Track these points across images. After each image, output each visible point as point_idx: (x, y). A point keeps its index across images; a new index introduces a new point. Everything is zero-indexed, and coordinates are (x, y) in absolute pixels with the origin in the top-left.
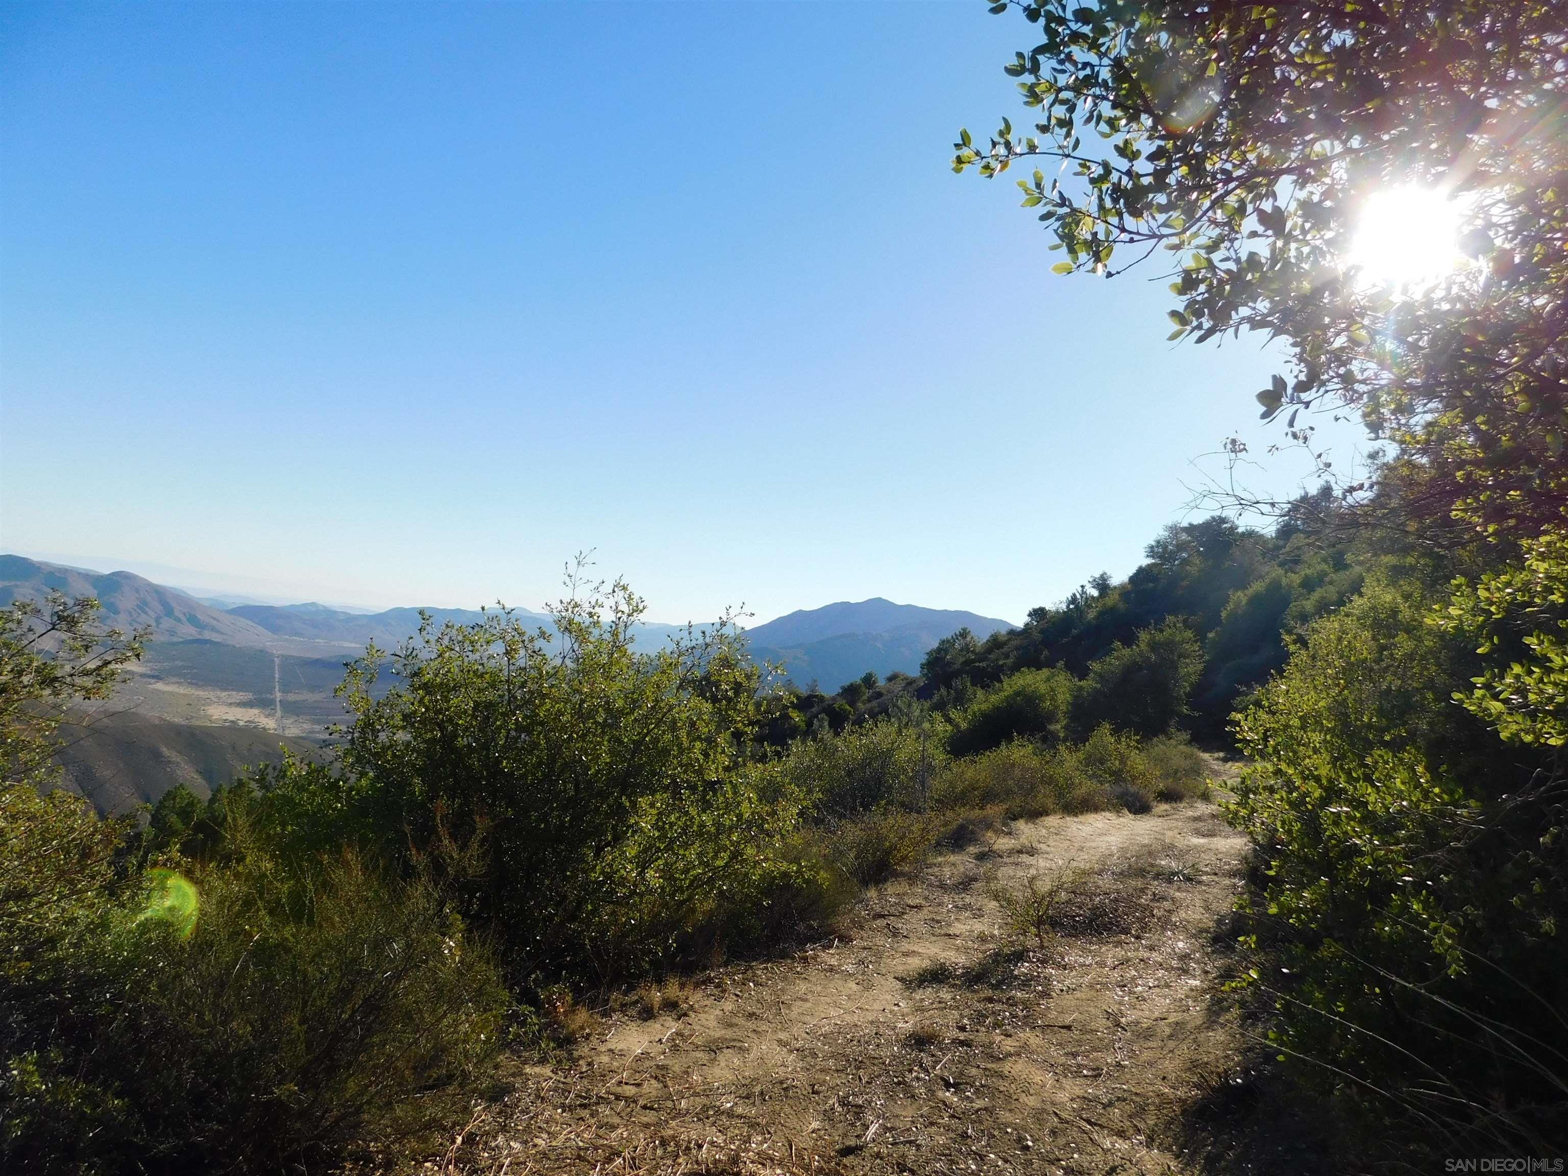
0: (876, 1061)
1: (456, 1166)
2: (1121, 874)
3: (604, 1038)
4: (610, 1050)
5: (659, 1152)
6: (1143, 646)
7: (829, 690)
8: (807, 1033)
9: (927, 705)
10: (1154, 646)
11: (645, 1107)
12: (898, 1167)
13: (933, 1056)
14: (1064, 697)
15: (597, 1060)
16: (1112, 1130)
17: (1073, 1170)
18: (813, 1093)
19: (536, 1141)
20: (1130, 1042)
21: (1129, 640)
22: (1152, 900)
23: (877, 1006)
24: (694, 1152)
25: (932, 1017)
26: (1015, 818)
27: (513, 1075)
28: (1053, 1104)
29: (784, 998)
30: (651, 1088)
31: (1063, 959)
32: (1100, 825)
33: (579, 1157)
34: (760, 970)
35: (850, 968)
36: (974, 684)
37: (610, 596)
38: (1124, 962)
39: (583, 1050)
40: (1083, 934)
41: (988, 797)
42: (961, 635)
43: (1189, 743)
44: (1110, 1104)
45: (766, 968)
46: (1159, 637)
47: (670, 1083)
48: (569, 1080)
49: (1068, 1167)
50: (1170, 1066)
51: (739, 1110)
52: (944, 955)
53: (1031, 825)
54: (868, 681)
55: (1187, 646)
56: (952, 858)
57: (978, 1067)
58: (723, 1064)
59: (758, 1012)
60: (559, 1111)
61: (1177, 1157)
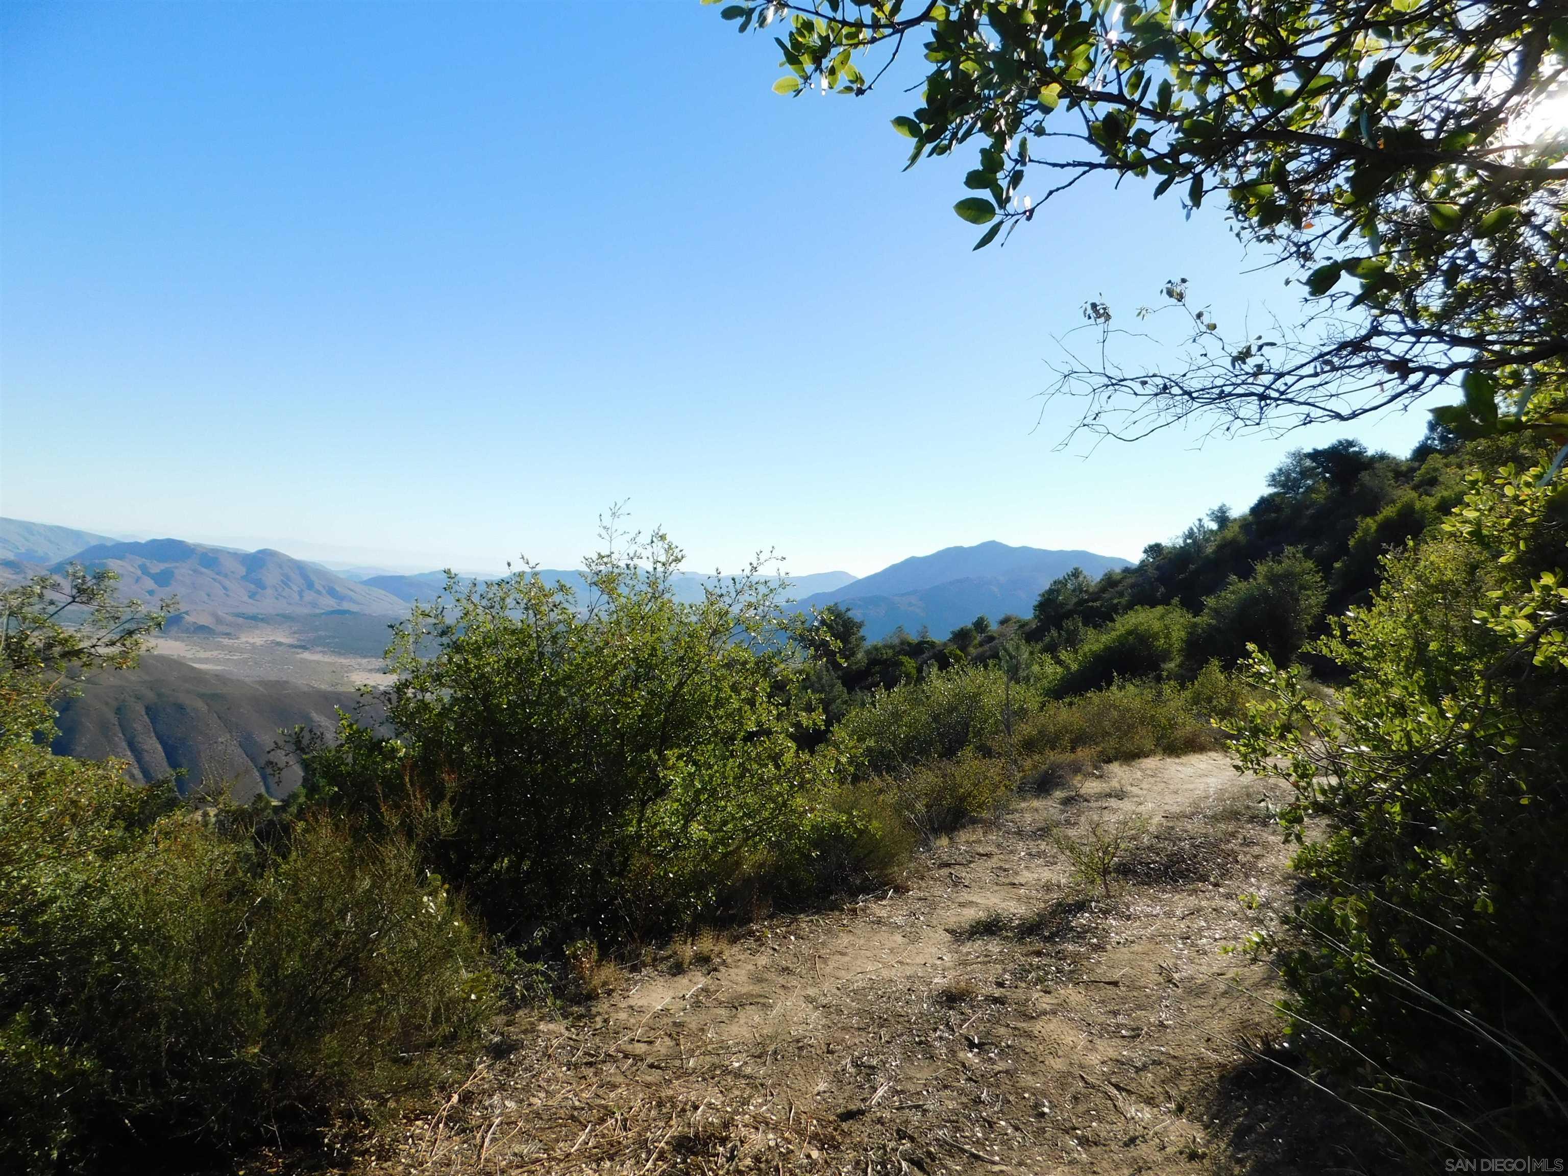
0: (901, 1019)
1: (446, 1124)
2: (1213, 817)
3: (626, 994)
4: (631, 1007)
5: (653, 1113)
6: (1260, 580)
7: (940, 635)
8: (838, 989)
9: (1039, 646)
10: (1273, 579)
11: (651, 1066)
12: (898, 1134)
13: (962, 1013)
14: (1178, 635)
15: (614, 1016)
16: (1141, 1096)
17: (1088, 1140)
18: (828, 1052)
19: (533, 1100)
20: (1180, 1000)
21: (1246, 573)
22: (1241, 845)
23: (920, 960)
24: (689, 1113)
25: (973, 971)
26: (1109, 761)
27: (525, 1032)
28: (1082, 1067)
29: (822, 952)
30: (663, 1046)
31: (1128, 909)
32: (1203, 766)
33: (572, 1117)
34: (804, 922)
35: (899, 920)
36: (1086, 624)
37: (649, 547)
38: (1195, 912)
39: (602, 1006)
40: (1156, 882)
41: (1079, 740)
42: (1073, 575)
43: (1310, 678)
44: (1145, 1067)
45: (812, 921)
46: (1278, 569)
47: (682, 1041)
48: (581, 1037)
49: (1084, 1136)
50: (1218, 1027)
51: (748, 1070)
52: (1003, 905)
53: (1125, 768)
54: (980, 625)
55: (1306, 577)
56: (1036, 803)
57: (1008, 1026)
58: (742, 1021)
59: (791, 966)
60: (564, 1069)
61: (1206, 1127)
